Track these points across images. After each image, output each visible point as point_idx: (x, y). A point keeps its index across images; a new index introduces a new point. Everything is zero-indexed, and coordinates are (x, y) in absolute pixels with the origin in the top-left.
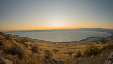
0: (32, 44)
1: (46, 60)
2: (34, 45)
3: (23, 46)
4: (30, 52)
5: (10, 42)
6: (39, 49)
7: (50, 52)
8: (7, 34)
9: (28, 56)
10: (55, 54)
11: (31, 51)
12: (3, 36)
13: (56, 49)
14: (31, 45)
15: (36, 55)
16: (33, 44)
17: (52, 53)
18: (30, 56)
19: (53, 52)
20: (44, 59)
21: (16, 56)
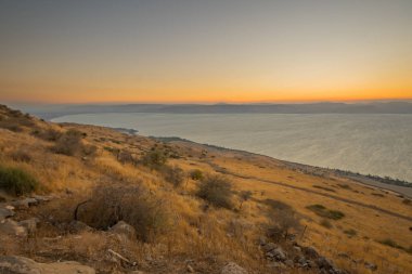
0: (200, 169)
1: (271, 244)
2: (213, 173)
3: (156, 178)
4: (192, 206)
5: (86, 164)
6: (235, 193)
7: (293, 213)
8: (61, 125)
9: (184, 223)
10: (323, 230)
11: (197, 203)
12: (36, 133)
13: (331, 205)
14: (195, 175)
15: (220, 218)
16: (207, 170)
17: (304, 222)
18: (192, 224)
19: (312, 214)
20: (260, 240)
21: (121, 231)
